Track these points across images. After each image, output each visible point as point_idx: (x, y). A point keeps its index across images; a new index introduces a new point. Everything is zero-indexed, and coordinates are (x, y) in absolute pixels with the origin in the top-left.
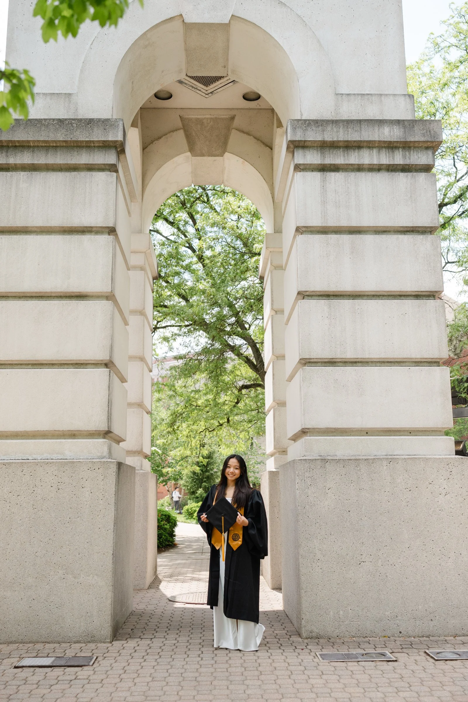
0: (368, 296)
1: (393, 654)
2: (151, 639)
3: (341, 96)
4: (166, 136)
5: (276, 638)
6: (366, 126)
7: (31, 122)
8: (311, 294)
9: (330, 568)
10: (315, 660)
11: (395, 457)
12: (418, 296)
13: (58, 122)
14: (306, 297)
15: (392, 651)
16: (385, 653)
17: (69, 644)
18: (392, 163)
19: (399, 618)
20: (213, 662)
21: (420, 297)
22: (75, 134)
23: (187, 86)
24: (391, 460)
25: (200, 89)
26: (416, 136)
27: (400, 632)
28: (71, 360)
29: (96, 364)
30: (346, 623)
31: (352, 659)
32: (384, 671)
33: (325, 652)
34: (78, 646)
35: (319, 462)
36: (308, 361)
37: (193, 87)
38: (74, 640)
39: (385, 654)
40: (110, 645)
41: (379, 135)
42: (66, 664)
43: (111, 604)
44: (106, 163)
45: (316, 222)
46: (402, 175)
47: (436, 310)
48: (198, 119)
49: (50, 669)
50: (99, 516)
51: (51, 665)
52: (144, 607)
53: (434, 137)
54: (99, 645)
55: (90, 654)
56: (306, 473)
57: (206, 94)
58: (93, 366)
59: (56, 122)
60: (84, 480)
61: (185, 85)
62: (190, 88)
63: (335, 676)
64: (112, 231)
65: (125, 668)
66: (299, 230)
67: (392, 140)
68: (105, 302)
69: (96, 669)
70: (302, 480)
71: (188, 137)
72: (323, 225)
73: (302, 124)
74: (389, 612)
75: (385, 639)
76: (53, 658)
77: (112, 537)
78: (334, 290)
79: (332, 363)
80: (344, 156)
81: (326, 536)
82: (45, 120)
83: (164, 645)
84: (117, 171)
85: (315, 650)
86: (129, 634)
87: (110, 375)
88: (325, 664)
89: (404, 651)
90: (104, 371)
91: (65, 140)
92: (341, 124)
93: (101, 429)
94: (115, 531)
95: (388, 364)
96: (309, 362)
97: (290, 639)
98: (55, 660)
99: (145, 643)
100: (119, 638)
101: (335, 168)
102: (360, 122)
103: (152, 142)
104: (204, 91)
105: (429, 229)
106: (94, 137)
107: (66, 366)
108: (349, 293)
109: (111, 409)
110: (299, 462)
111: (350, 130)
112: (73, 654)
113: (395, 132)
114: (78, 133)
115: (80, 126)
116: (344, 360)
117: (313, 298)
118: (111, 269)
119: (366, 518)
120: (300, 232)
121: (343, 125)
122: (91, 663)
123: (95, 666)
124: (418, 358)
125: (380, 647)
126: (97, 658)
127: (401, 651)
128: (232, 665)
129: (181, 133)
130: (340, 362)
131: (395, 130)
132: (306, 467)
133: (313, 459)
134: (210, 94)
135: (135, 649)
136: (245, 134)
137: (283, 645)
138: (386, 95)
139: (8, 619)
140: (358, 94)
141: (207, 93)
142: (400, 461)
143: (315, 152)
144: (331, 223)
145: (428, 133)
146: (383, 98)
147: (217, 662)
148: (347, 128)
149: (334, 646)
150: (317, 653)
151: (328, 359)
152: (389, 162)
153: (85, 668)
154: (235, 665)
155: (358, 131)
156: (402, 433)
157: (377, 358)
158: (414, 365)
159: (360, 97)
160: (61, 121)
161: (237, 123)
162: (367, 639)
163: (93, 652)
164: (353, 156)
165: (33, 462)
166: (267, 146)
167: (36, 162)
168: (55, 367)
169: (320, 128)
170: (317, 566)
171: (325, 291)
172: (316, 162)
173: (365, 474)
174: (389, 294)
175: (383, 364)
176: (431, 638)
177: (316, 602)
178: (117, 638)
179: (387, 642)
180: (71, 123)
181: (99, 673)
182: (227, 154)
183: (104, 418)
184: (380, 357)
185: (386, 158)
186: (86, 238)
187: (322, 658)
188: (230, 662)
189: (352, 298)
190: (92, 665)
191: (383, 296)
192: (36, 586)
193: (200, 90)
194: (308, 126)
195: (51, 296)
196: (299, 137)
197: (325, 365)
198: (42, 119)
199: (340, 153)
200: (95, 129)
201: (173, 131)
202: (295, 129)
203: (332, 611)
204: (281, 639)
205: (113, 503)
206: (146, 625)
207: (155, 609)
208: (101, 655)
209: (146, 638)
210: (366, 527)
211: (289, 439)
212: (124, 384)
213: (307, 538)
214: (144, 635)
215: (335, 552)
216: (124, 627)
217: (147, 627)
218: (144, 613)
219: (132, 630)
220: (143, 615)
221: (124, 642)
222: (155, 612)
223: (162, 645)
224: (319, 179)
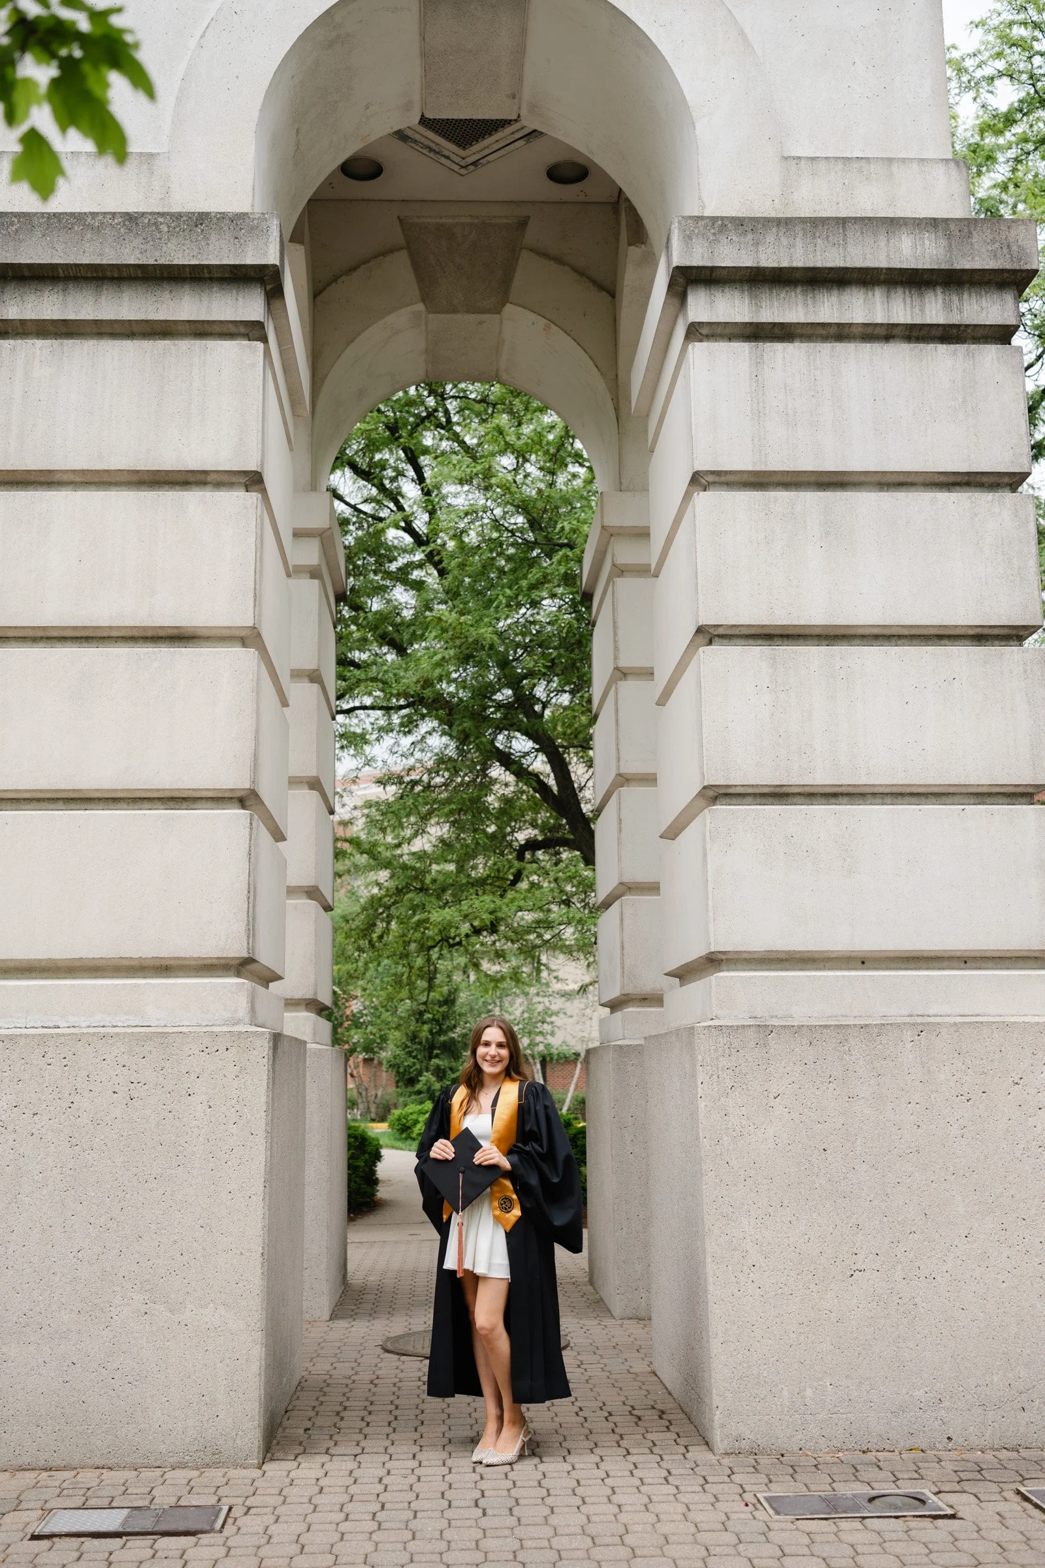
0: (863, 637)
1: (941, 1495)
2: (356, 1456)
3: (795, 161)
4: (369, 265)
5: (652, 1453)
6: (858, 234)
7: (60, 221)
8: (729, 632)
9: (782, 1286)
10: (756, 1513)
11: (932, 1020)
12: (981, 636)
13: (124, 221)
14: (716, 639)
15: (937, 1490)
16: (923, 1494)
17: (159, 1472)
18: (918, 321)
19: (946, 1404)
20: (512, 1521)
21: (987, 640)
22: (164, 249)
23: (417, 147)
24: (922, 1028)
25: (447, 153)
26: (977, 258)
27: (949, 1438)
28: (158, 790)
29: (219, 799)
30: (820, 1417)
31: (845, 1512)
32: (930, 1546)
33: (777, 1490)
34: (181, 1475)
35: (751, 1033)
36: (722, 791)
37: (431, 150)
38: (171, 1460)
39: (922, 1498)
40: (260, 1472)
41: (888, 256)
42: (156, 1529)
43: (260, 1375)
44: (238, 319)
45: (741, 461)
46: (942, 348)
47: (1025, 671)
48: (442, 225)
49: (118, 1542)
50: (229, 1163)
51: (121, 1530)
52: (328, 1367)
53: (1020, 260)
54: (232, 1473)
55: (212, 1500)
56: (721, 1059)
57: (462, 167)
58: (210, 804)
59: (120, 220)
60: (193, 1076)
61: (413, 145)
62: (425, 151)
63: (815, 1559)
64: (253, 481)
65: (302, 1540)
66: (700, 481)
67: (920, 267)
68: (238, 651)
69: (230, 1543)
70: (712, 1075)
71: (418, 267)
72: (757, 468)
73: (705, 226)
74: (922, 1391)
75: (913, 1454)
76: (126, 1511)
77: (260, 1212)
78: (785, 623)
79: (779, 795)
80: (806, 304)
81: (771, 1210)
82: (94, 215)
83: (389, 1473)
84: (264, 339)
85: (755, 1488)
86: (300, 1444)
87: (251, 824)
88: (783, 1525)
89: (966, 1488)
90: (236, 816)
91: (140, 262)
92: (797, 228)
93: (232, 955)
94: (267, 1199)
95: (914, 800)
96: (726, 795)
97: (688, 1455)
98: (129, 1517)
99: (340, 1466)
100: (280, 1455)
101: (783, 333)
102: (843, 222)
103: (335, 279)
104: (457, 160)
105: (1006, 480)
106: (210, 257)
107: (147, 805)
108: (817, 631)
109: (254, 906)
110: (705, 1031)
111: (819, 241)
112: (172, 1501)
113: (926, 247)
114: (171, 245)
115: (178, 229)
116: (807, 790)
117: (734, 641)
118: (253, 572)
119: (864, 1167)
120: (700, 484)
121: (804, 229)
122: (218, 1525)
123: (226, 1532)
124: (983, 785)
125: (906, 1477)
126: (230, 1509)
127: (958, 1488)
128: (560, 1531)
129: (403, 258)
130: (799, 794)
131: (927, 242)
132: (722, 1044)
133: (738, 1026)
134: (472, 168)
135: (319, 1483)
136: (552, 262)
137: (673, 1471)
138: (903, 160)
139: (12, 1412)
140: (836, 159)
141: (463, 163)
142: (944, 1031)
143: (737, 293)
144: (777, 463)
145: (1005, 250)
146: (894, 167)
147: (523, 1521)
148: (814, 237)
149: (795, 1476)
150: (758, 1495)
151: (770, 786)
152: (912, 318)
153: (205, 1539)
154: (567, 1531)
155: (839, 245)
156: (946, 964)
157: (887, 786)
158: (972, 801)
159: (840, 165)
160: (131, 218)
161: (532, 235)
162: (870, 1456)
163: (220, 1492)
164: (826, 305)
165: (69, 1035)
166: (601, 288)
167: (72, 317)
168: (119, 805)
169: (750, 236)
170: (750, 1282)
171: (763, 626)
172: (739, 319)
173: (861, 1062)
174: (913, 632)
175: (900, 800)
176: (1024, 1453)
177: (750, 1367)
178: (273, 1455)
179: (920, 1464)
180: (155, 223)
181: (239, 1551)
182: (509, 308)
183: (240, 927)
184: (894, 783)
185: (905, 310)
186: (193, 498)
187: (773, 1508)
188: (554, 1520)
189: (827, 643)
190: (221, 1532)
191: (900, 637)
192: (79, 1332)
193: (447, 158)
194: (720, 232)
195: (108, 637)
196: (698, 258)
197: (764, 801)
198: (85, 213)
199: (796, 296)
200: (213, 238)
201: (384, 254)
202: (690, 238)
203: (786, 1389)
204: (665, 1457)
205: (261, 1134)
206: (337, 1419)
207: (353, 1372)
208: (240, 1501)
209: (342, 1453)
210: (865, 1188)
211: (666, 974)
212: (280, 845)
213: (725, 1214)
214: (336, 1445)
215: (793, 1248)
216: (286, 1423)
217: (342, 1424)
218: (328, 1385)
219: (305, 1430)
220: (326, 1389)
221: (292, 1465)
222: (354, 1381)
223: (383, 1472)
224: (747, 359)
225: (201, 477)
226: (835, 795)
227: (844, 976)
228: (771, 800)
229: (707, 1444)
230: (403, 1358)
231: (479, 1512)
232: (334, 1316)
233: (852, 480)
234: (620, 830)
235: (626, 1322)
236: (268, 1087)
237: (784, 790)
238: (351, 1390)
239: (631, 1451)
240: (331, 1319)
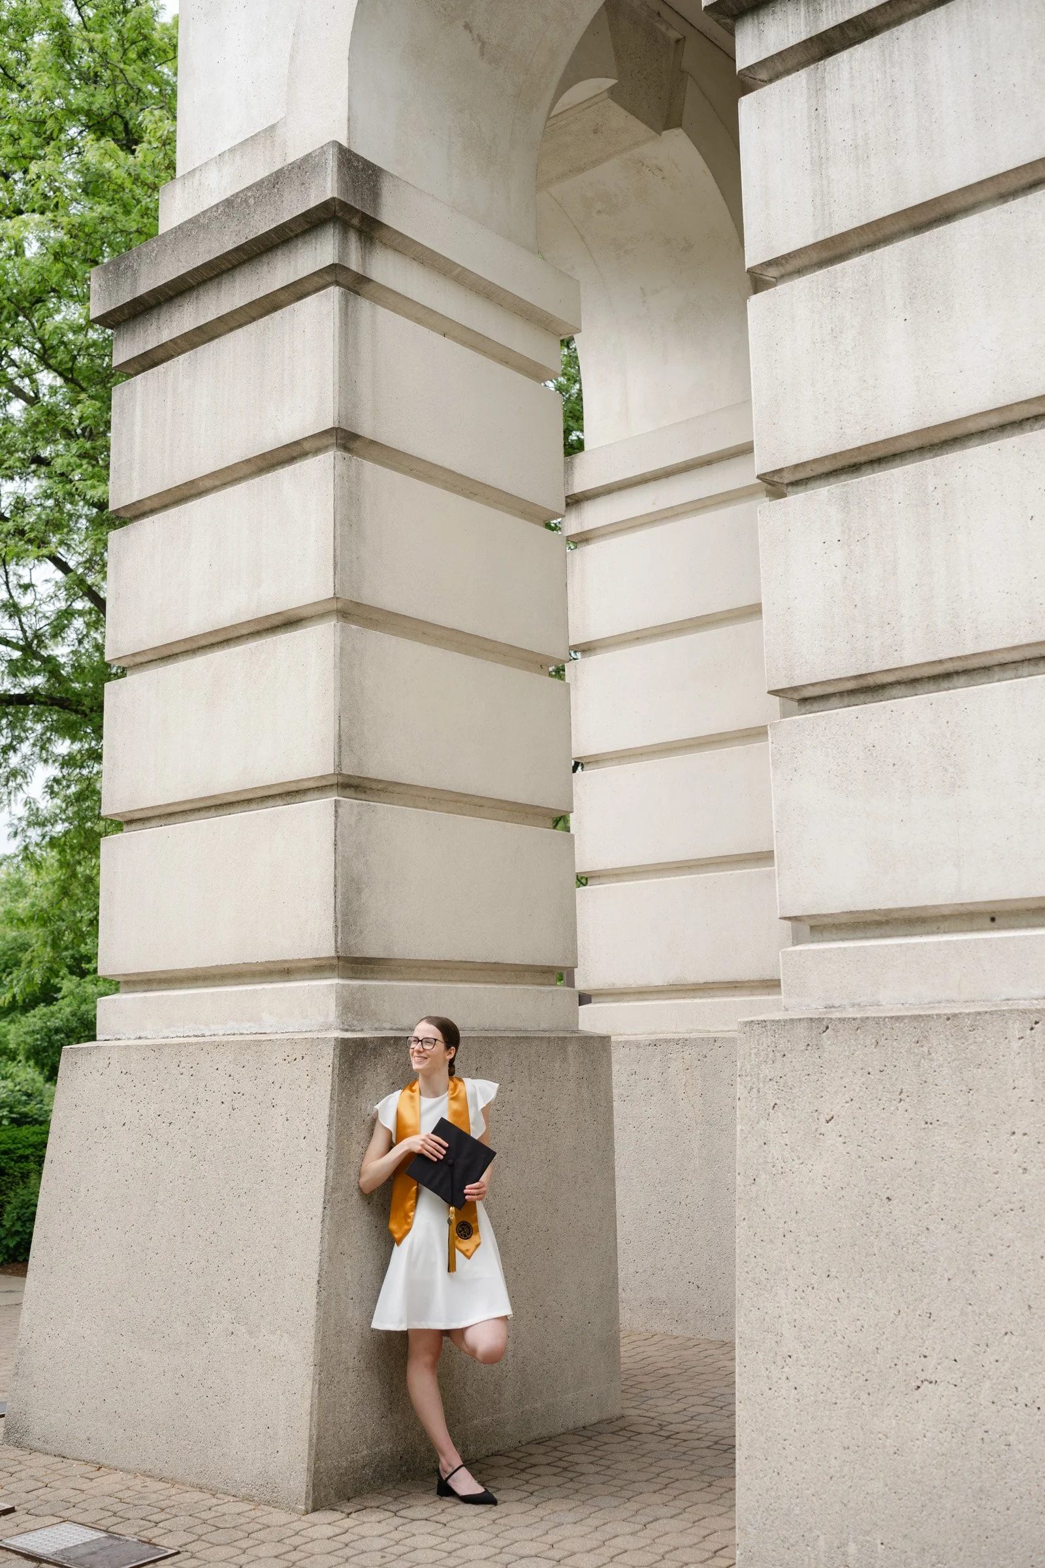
8: (803, 475)
9: (824, 1390)
14: (790, 488)
22: (252, 223)
35: (801, 1030)
36: (798, 696)
45: (799, 235)
50: (298, 1180)
59: (222, 209)
60: (277, 1085)
66: (763, 280)
70: (751, 1089)
78: (859, 444)
79: (868, 689)
87: (336, 812)
90: (325, 805)
91: (236, 245)
93: (323, 955)
106: (286, 213)
110: (747, 1029)
114: (257, 217)
115: (261, 197)
117: (811, 486)
119: (943, 1227)
130: (895, 683)
132: (765, 1045)
133: (785, 1021)
143: (790, 7)
144: (843, 222)
160: (229, 203)
165: (197, 1043)
170: (784, 1378)
172: (793, 40)
173: (946, 1071)
180: (246, 200)
192: (187, 1345)
200: (286, 193)
203: (822, 1537)
210: (942, 1259)
213: (757, 1281)
215: (840, 1338)
224: (805, 91)
225: (298, 449)
226: (947, 676)
227: (947, 943)
228: (862, 697)
233: (958, 205)
237: (871, 681)
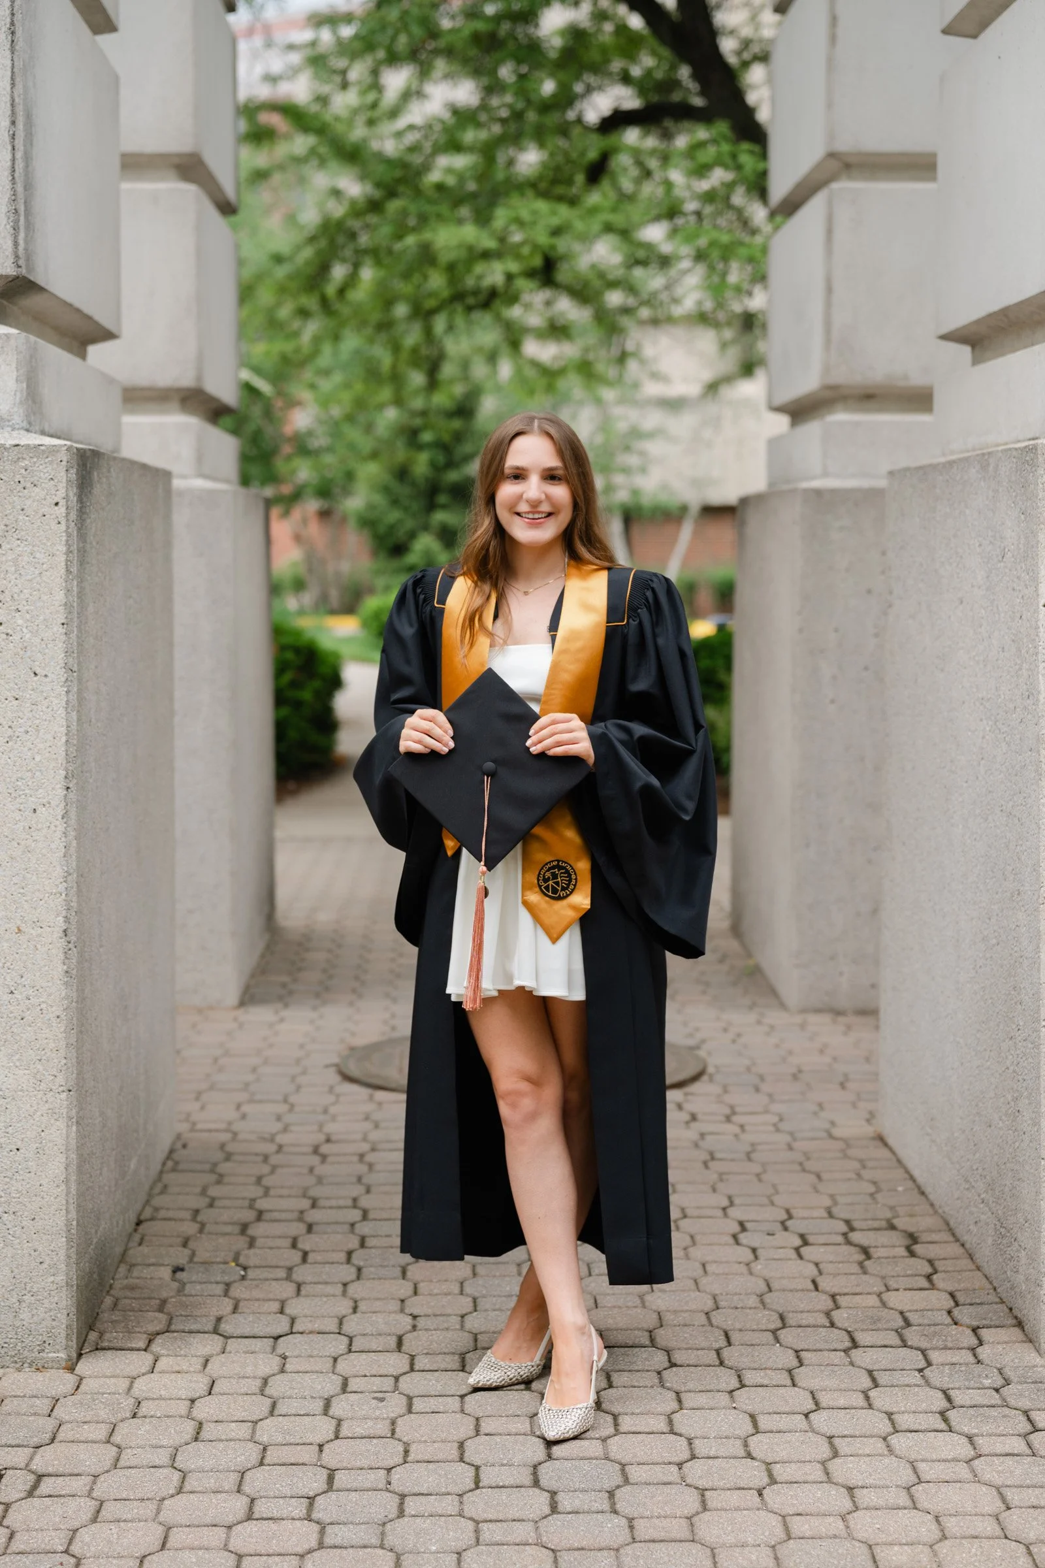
2: (277, 1338)
5: (904, 1343)
40: (70, 1379)
43: (67, 1181)
52: (232, 1115)
54: (12, 1380)
77: (58, 844)
83: (344, 1387)
86: (162, 1306)
94: (73, 814)
97: (982, 1353)
99: (242, 1367)
100: (111, 1337)
109: (27, 158)
135: (195, 1412)
137: (957, 1396)
178: (101, 1334)
204: (934, 1356)
205: (55, 671)
206: (242, 1242)
207: (279, 1126)
208: (19, 1457)
209: (247, 1331)
211: (945, 337)
212: (104, 40)
214: (235, 1309)
216: (136, 1253)
217: (252, 1257)
218: (228, 1157)
219: (174, 1272)
220: (224, 1167)
221: (138, 1362)
222: (280, 1147)
223: (331, 1385)
229: (1020, 1324)
230: (380, 1095)
231: (540, 1501)
232: (249, 998)
234: (833, 39)
235: (813, 1018)
236: (68, 571)
238: (274, 1169)
239: (861, 1337)
240: (242, 1004)
